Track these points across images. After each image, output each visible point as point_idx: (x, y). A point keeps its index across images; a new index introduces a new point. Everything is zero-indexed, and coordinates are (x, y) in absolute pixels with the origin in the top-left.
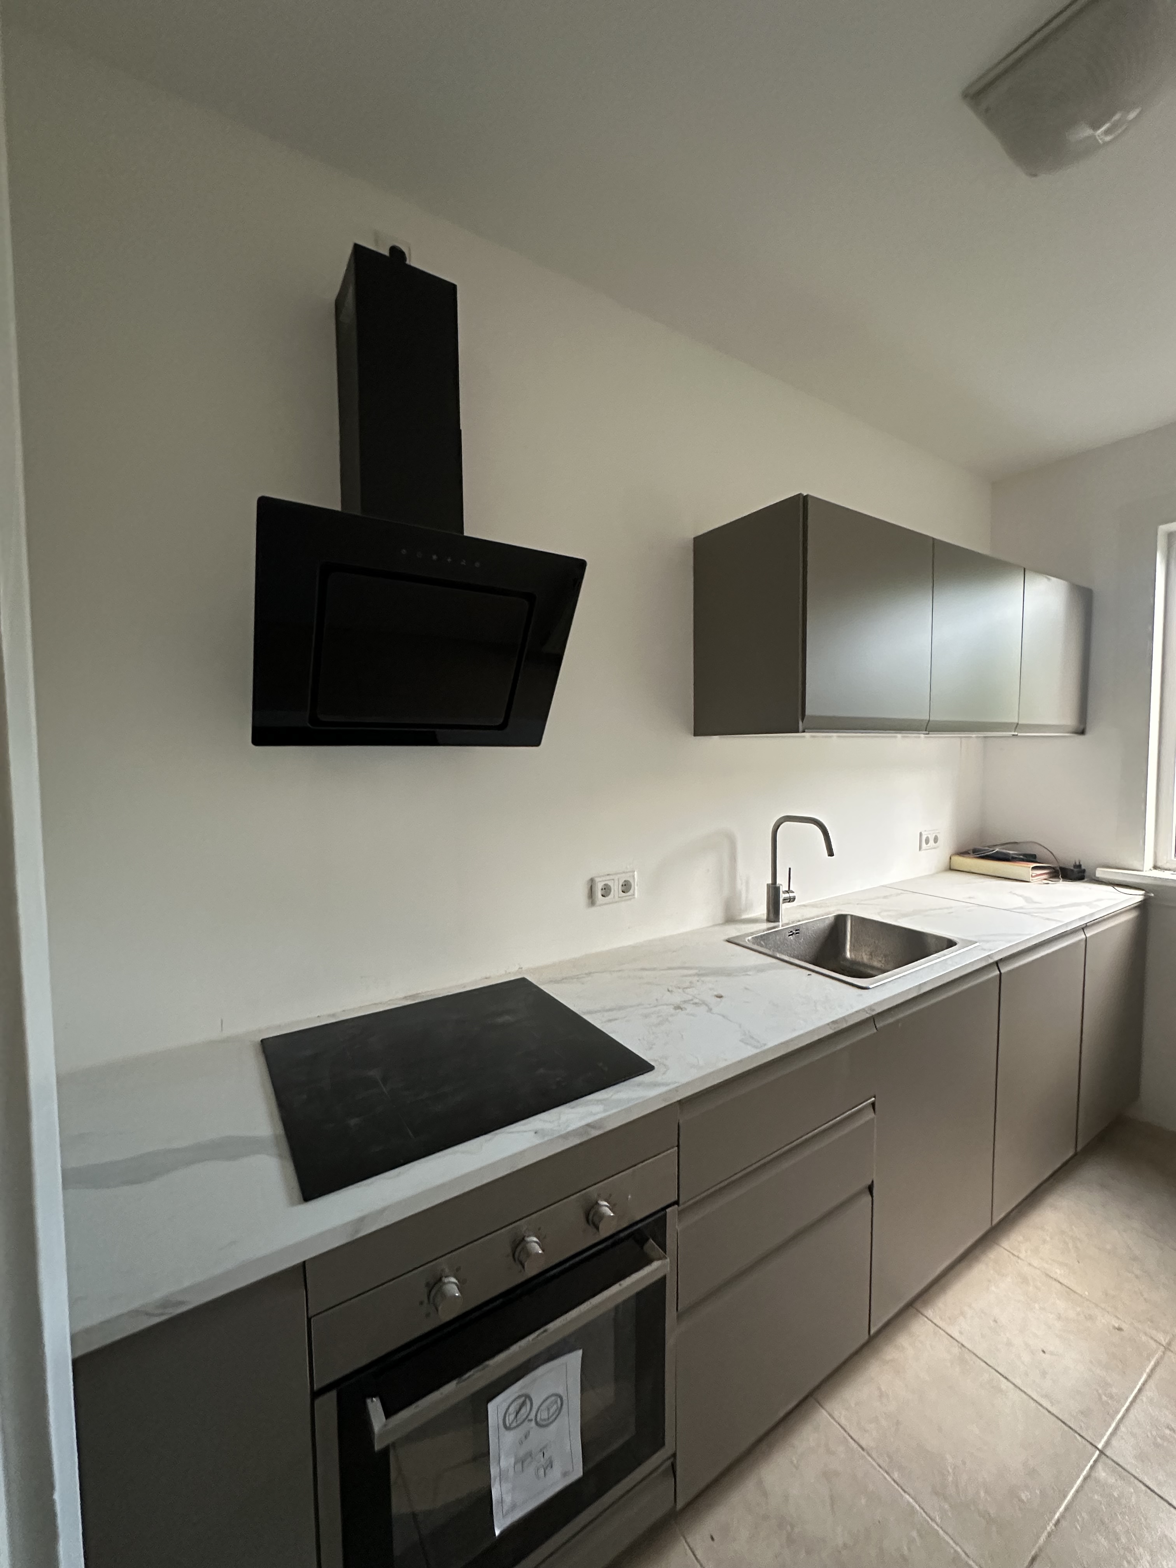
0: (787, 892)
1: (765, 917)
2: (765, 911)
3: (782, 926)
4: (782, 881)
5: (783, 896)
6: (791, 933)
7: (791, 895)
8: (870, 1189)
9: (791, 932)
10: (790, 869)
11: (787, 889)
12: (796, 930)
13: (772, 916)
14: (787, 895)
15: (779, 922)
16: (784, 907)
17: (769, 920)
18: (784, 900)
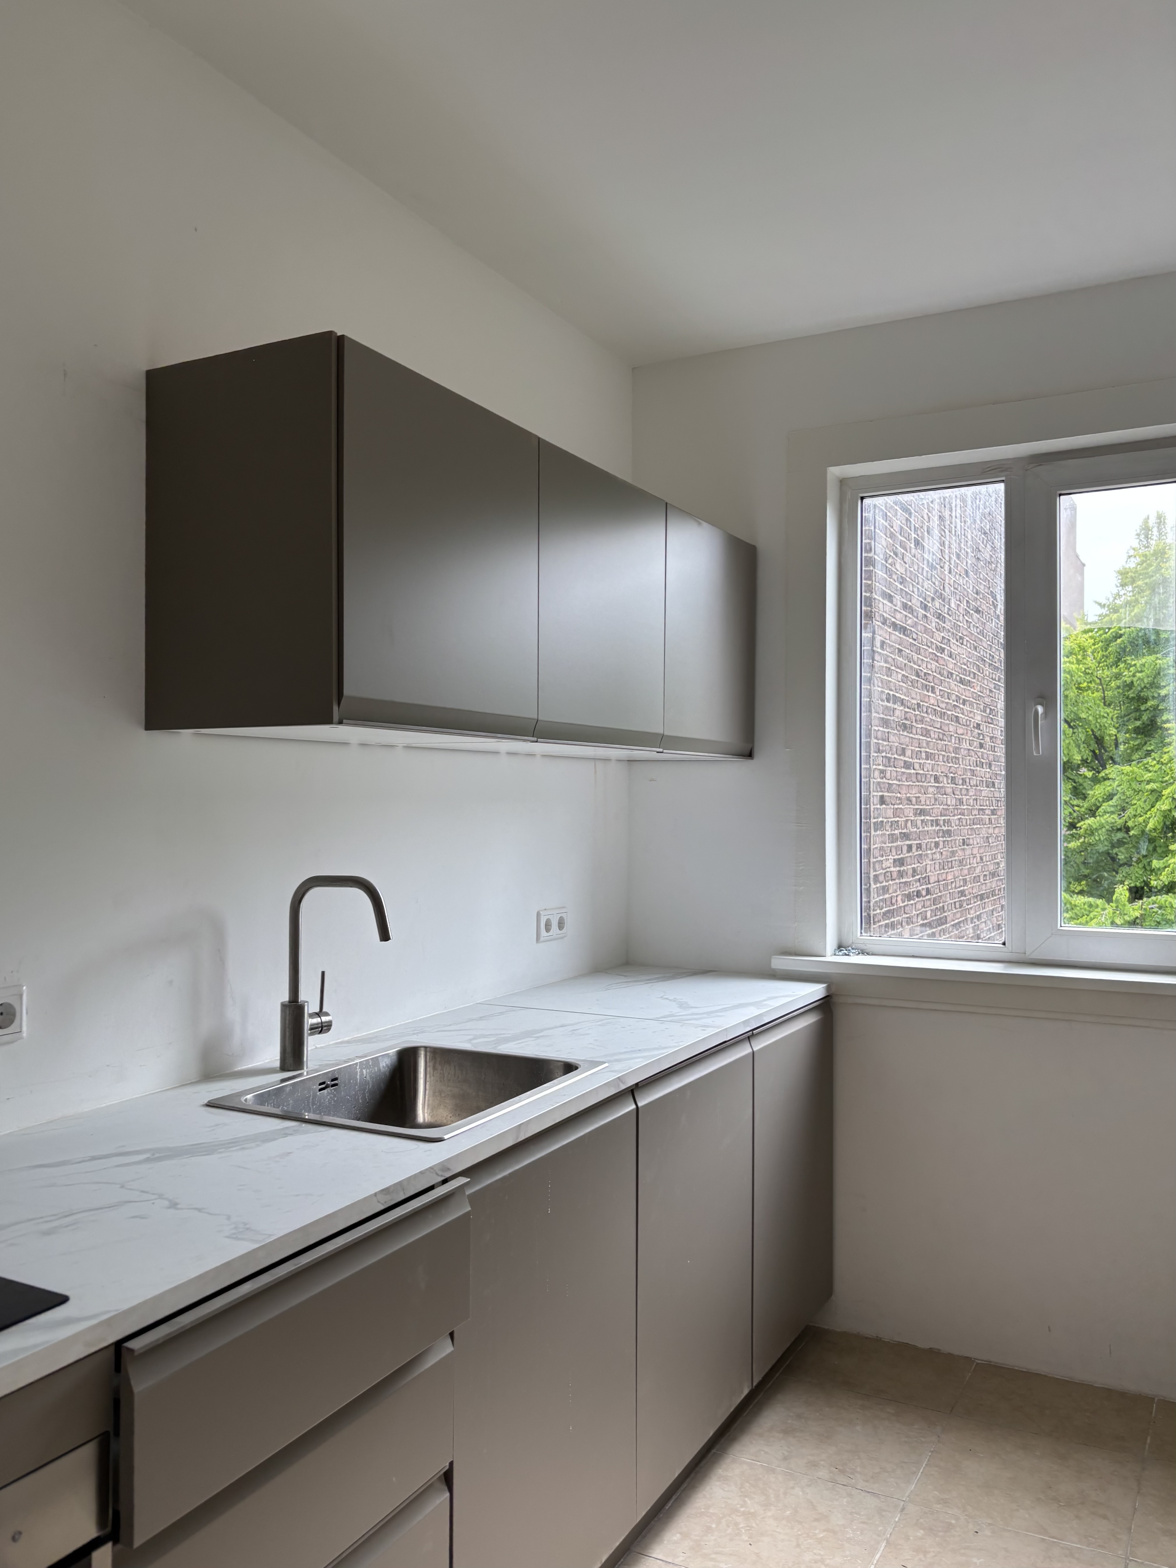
0: (318, 1014)
1: (277, 1064)
2: (277, 1056)
3: (308, 1074)
4: (309, 996)
5: (309, 1022)
6: (323, 1086)
7: (325, 1019)
8: (447, 1478)
9: (324, 1083)
10: (323, 973)
11: (317, 1010)
12: (333, 1080)
13: (290, 1060)
14: (316, 1020)
15: (303, 1069)
16: (313, 1044)
17: (283, 1068)
18: (311, 1029)
